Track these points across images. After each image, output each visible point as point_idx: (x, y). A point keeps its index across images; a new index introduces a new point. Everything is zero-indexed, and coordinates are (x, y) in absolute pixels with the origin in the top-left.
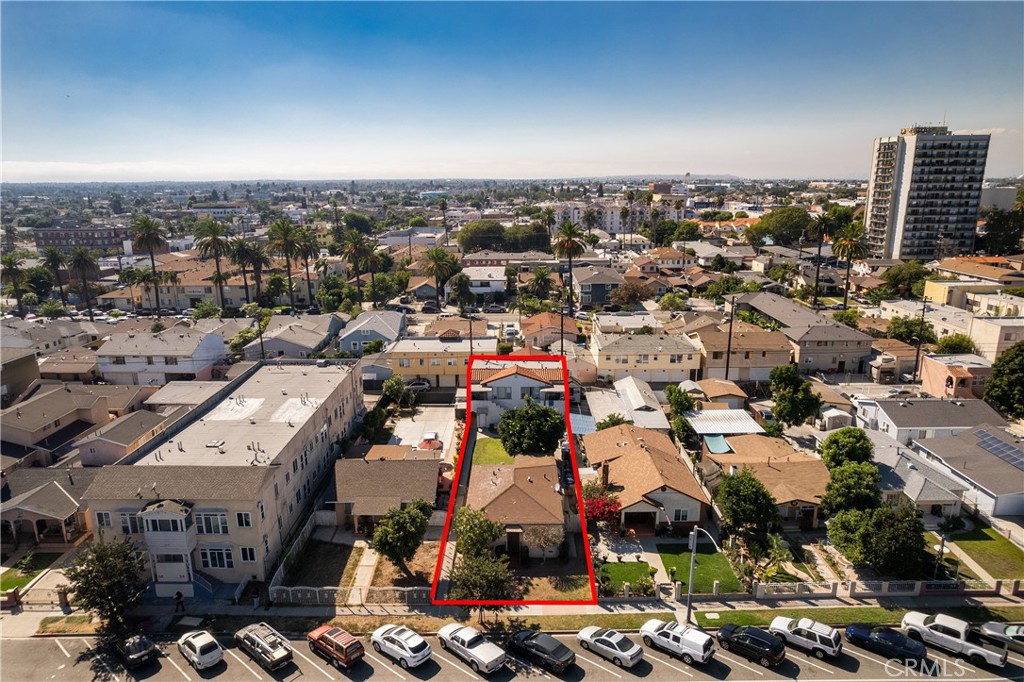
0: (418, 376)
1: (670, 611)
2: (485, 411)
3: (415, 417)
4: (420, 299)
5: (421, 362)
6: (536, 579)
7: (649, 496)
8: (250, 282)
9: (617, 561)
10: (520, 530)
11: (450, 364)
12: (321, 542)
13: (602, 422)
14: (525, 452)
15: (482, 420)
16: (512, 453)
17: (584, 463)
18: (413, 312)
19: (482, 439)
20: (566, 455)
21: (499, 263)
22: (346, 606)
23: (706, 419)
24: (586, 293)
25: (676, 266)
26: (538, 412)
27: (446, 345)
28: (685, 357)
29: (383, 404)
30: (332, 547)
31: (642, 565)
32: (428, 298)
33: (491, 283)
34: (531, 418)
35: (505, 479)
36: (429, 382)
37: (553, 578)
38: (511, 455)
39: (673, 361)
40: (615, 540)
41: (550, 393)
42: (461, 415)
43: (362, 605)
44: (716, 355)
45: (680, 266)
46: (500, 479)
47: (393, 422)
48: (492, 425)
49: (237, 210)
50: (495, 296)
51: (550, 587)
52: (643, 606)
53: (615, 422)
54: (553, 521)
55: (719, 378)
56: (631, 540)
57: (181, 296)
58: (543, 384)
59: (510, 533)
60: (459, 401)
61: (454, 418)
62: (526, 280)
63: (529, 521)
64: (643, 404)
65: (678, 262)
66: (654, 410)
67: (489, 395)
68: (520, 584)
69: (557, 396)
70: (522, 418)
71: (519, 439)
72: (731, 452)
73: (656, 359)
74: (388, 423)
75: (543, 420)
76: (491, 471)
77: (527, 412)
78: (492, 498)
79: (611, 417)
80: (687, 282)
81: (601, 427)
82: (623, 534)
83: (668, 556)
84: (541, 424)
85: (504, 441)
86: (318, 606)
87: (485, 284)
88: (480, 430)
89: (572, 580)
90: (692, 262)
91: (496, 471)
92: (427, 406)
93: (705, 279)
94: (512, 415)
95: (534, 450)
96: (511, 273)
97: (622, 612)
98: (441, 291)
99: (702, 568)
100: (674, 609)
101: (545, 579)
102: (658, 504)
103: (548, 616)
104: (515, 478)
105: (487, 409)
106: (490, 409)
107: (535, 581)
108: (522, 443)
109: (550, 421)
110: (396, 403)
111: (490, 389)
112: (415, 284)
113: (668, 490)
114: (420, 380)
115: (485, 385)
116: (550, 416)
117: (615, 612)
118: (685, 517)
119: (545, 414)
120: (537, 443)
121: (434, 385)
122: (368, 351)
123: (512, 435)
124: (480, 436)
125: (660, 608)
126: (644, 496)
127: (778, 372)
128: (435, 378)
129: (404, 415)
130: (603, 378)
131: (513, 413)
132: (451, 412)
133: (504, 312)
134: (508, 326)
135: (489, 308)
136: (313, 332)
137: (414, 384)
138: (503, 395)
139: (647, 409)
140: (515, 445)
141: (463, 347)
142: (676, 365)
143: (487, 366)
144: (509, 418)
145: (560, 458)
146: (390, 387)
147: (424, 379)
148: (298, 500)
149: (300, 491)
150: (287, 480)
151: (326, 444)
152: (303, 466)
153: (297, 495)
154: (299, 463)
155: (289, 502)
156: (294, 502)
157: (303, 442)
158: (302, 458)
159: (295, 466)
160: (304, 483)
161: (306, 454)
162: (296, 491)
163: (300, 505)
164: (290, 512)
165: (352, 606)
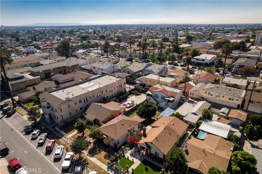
3: (138, 96)
5: (150, 81)
9: (127, 158)
10: (106, 137)
24: (236, 68)
31: (132, 163)
33: (205, 60)
37: (107, 154)
39: (230, 99)
40: (135, 152)
43: (68, 139)
49: (169, 32)
51: (104, 156)
56: (140, 154)
57: (127, 54)
58: (167, 96)
63: (110, 136)
64: (195, 112)
66: (197, 115)
73: (223, 97)
78: (108, 125)
82: (139, 151)
83: (142, 164)
87: (203, 60)
89: (110, 157)
97: (110, 173)
105: (151, 99)
107: (103, 152)
110: (137, 91)
115: (152, 92)
117: (108, 172)
118: (158, 155)
126: (145, 143)
130: (203, 99)
137: (147, 87)
139: (195, 114)
143: (158, 87)
148: (81, 110)
149: (82, 107)
150: (75, 104)
151: (99, 98)
152: (85, 102)
153: (81, 108)
154: (83, 101)
155: (76, 109)
156: (79, 110)
157: (86, 96)
158: (84, 100)
159: (80, 102)
160: (85, 106)
161: (87, 99)
162: (80, 107)
163: (82, 111)
164: (76, 112)
165: (66, 138)
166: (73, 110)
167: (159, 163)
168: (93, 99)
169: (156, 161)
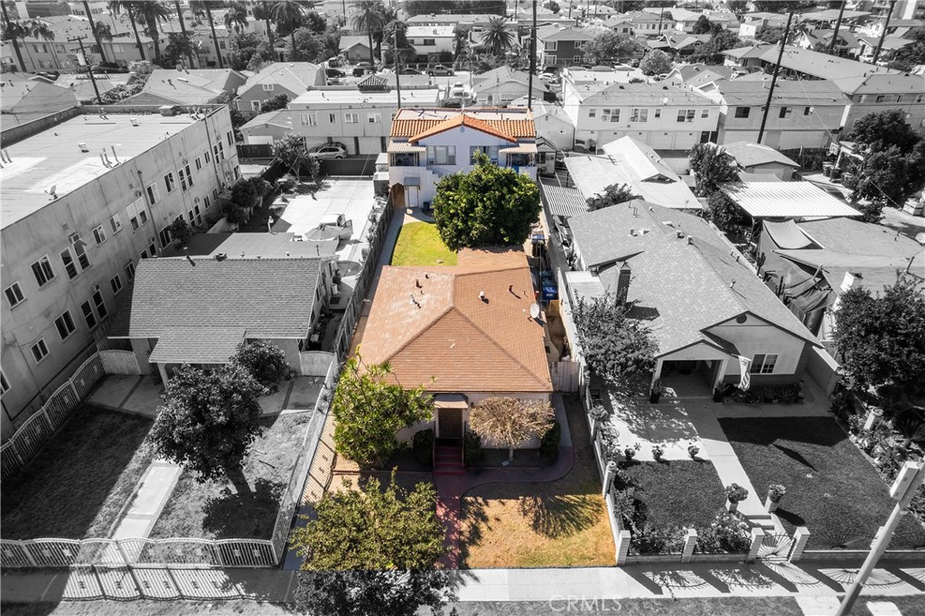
0: (330, 138)
1: (784, 593)
2: (415, 182)
3: (318, 194)
4: (352, 62)
5: (332, 118)
6: (493, 503)
7: (712, 331)
8: (145, 39)
9: (651, 459)
10: (462, 405)
11: (372, 120)
12: (102, 410)
13: (596, 197)
14: (475, 245)
15: (412, 197)
16: (454, 246)
17: (571, 262)
18: (343, 75)
19: (411, 225)
20: (539, 249)
21: (447, 24)
22: (93, 570)
23: (757, 195)
24: (550, 53)
25: (651, 31)
26: (498, 178)
27: (367, 96)
28: (698, 115)
29: (271, 175)
30: (117, 420)
31: (701, 467)
32: (362, 60)
33: (436, 39)
34: (485, 188)
35: (436, 299)
36: (344, 147)
37: (530, 501)
38: (452, 249)
39: (681, 119)
40: (641, 411)
41: (515, 155)
42: (382, 189)
43: (129, 569)
44: (743, 112)
45: (656, 31)
46: (427, 296)
47: (284, 200)
48: (427, 204)
50: (441, 57)
51: (523, 524)
52: (724, 578)
53: (617, 197)
54: (529, 385)
55: (750, 141)
56: (670, 412)
58: (504, 142)
59: (442, 411)
60: (381, 170)
61: (374, 194)
62: (478, 40)
63: (481, 386)
64: (654, 172)
65: (654, 28)
66: (671, 181)
67: (423, 158)
68: (462, 516)
69: (523, 160)
70: (470, 187)
71: (464, 222)
72: (813, 246)
73: (657, 116)
74: (278, 202)
75: (505, 190)
76: (413, 279)
77: (479, 178)
78: (409, 336)
79: (611, 189)
80: (669, 44)
81: (595, 204)
82: (655, 398)
83: (747, 446)
84: (502, 196)
85: (442, 225)
86: (34, 570)
87: (429, 42)
88: (410, 211)
89: (568, 506)
90: (670, 26)
91: (422, 280)
92: (338, 179)
93: (691, 40)
94: (454, 184)
95: (490, 241)
96: (461, 34)
97: (680, 593)
98: (377, 53)
99: (823, 480)
100: (791, 587)
101: (511, 503)
102: (730, 348)
103: (521, 604)
104: (455, 295)
105: (418, 179)
106: (422, 179)
107: (493, 508)
108: (471, 229)
109: (518, 193)
110: (293, 174)
111: (424, 149)
112: (346, 44)
113: (750, 319)
114: (331, 145)
115: (416, 143)
116: (516, 184)
117: (666, 594)
118: (770, 367)
119: (509, 182)
120: (496, 229)
121: (352, 151)
122: (266, 109)
123: (453, 216)
124: (408, 219)
125: (761, 583)
126: (704, 331)
127: (876, 121)
128: (353, 143)
129: (302, 191)
130: (583, 143)
131: (456, 179)
132: (369, 187)
133: (452, 74)
134: (456, 86)
135: (434, 70)
136: (202, 88)
137: (324, 151)
138: (442, 159)
139: (662, 179)
140: (459, 233)
141: (390, 98)
142: (685, 125)
143: (421, 118)
144: (449, 188)
145: (531, 255)
146: (282, 150)
147: (337, 144)
148: (64, 334)
149: (66, 315)
150: (13, 301)
151: (146, 231)
152: (72, 272)
153: (59, 322)
154: (58, 267)
155: (27, 339)
156: (51, 337)
157: (65, 227)
158: (67, 259)
159: (42, 273)
160: (80, 300)
161: (79, 248)
162: (55, 316)
163: (74, 342)
164: (38, 357)
165: (106, 570)
166: (13, 351)
167: (787, 402)
168: (115, 243)
169: (768, 401)
